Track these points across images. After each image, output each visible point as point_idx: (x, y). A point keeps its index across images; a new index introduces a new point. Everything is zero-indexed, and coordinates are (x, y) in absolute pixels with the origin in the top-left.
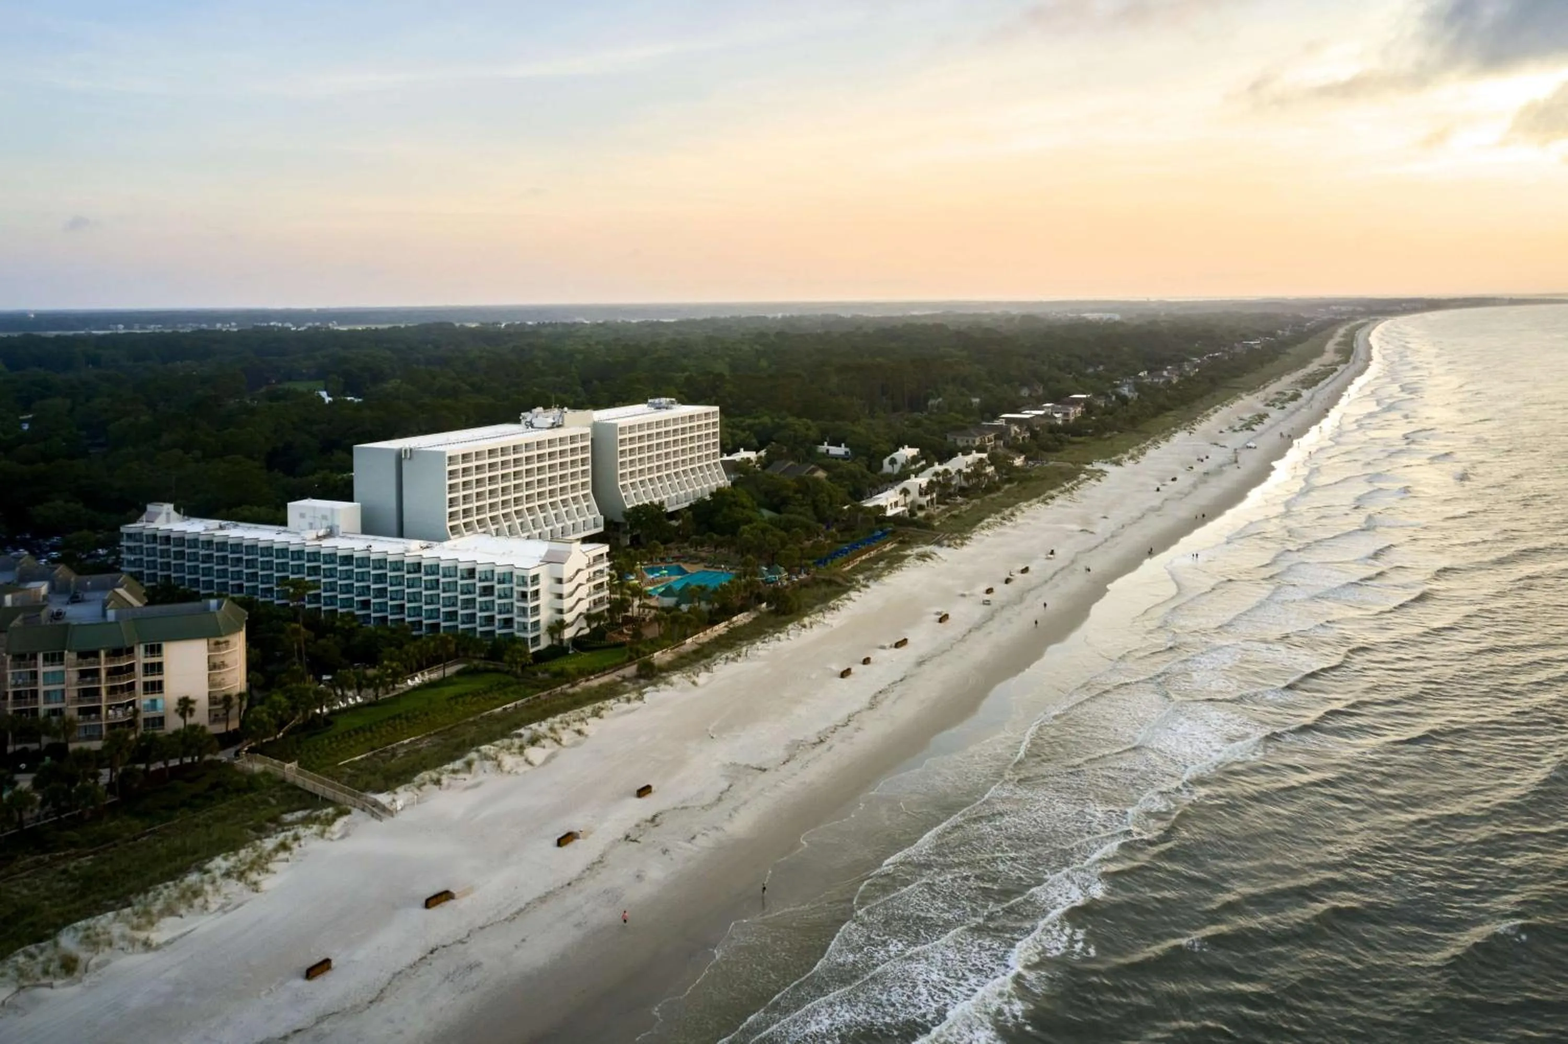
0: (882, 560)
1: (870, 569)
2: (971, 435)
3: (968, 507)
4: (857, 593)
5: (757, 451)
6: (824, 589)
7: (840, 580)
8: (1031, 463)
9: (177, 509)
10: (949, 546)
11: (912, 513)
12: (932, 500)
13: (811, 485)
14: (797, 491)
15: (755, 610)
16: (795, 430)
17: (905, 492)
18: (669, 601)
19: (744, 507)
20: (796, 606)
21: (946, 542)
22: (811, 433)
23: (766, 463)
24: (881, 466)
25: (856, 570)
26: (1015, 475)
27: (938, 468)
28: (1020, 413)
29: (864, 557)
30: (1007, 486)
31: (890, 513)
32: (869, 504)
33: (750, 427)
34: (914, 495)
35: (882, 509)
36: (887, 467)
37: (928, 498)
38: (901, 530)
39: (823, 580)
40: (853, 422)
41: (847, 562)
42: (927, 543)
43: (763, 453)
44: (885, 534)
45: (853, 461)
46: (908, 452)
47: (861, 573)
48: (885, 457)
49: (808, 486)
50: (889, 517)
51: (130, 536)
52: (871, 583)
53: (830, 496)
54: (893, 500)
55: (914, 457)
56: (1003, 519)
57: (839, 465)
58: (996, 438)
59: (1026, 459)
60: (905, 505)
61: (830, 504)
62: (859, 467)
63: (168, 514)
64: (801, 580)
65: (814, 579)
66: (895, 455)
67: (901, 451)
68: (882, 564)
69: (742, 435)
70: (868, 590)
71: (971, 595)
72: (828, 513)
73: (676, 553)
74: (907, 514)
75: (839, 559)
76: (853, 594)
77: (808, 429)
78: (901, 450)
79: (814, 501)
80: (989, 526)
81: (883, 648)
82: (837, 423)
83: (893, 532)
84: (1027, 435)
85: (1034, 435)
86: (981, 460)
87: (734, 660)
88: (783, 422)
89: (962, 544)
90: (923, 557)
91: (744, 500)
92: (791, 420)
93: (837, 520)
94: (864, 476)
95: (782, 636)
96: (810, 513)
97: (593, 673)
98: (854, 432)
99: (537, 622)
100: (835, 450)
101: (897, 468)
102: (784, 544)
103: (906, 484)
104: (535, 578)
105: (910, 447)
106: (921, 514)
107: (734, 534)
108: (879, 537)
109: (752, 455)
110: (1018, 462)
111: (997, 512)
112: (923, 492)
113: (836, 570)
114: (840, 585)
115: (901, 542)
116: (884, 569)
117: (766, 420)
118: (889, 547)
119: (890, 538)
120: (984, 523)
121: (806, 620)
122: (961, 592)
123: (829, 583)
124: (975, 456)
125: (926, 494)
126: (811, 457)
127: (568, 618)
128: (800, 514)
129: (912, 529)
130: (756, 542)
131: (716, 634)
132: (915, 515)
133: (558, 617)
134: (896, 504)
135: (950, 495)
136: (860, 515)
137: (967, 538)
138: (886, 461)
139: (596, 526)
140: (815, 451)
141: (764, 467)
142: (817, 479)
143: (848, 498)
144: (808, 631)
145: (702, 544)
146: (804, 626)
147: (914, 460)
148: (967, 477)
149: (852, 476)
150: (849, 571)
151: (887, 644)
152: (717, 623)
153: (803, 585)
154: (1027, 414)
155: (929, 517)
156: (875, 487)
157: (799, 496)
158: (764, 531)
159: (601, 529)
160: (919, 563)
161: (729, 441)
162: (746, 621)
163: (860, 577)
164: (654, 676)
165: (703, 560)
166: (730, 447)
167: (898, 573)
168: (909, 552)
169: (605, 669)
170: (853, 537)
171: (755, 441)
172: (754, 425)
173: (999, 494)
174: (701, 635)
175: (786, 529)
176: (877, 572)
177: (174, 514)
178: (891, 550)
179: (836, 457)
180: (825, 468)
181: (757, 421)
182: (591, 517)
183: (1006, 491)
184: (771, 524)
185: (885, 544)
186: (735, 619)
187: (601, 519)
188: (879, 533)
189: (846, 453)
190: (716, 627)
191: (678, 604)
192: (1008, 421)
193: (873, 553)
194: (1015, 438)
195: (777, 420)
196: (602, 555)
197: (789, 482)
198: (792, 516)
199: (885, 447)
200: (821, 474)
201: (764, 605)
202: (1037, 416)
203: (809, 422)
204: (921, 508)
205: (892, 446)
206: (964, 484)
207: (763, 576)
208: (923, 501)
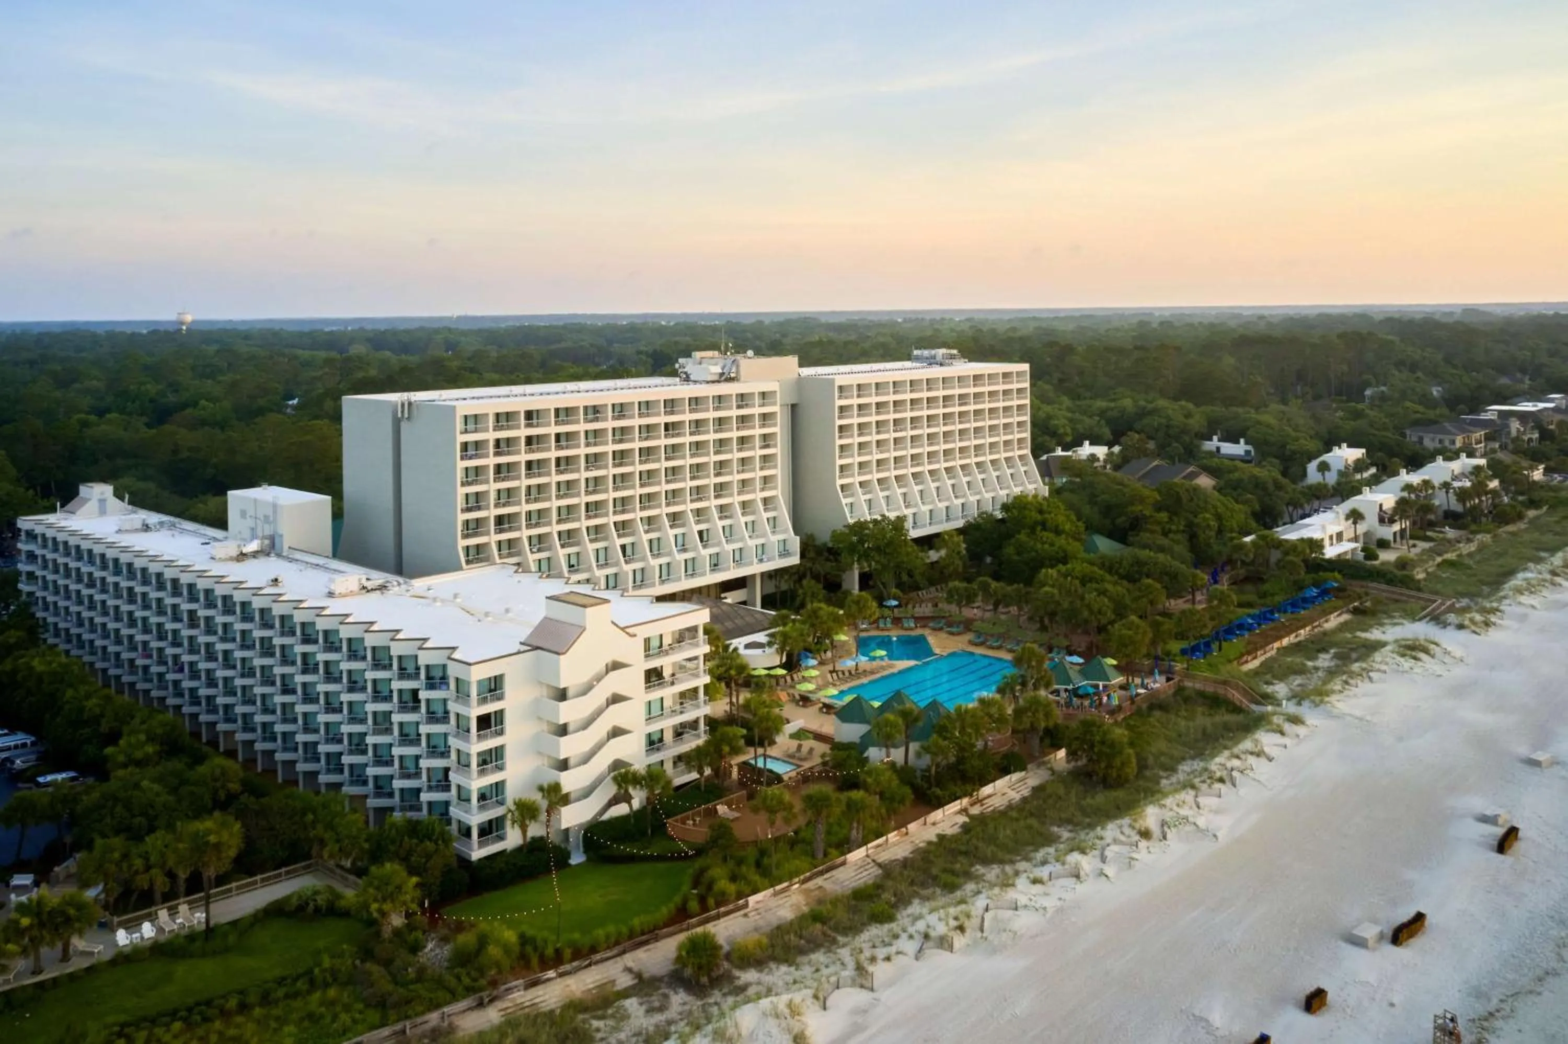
0: (1324, 650)
1: (1301, 671)
2: (1449, 433)
3: (1473, 547)
4: (1276, 738)
5: (1110, 445)
6: (1202, 719)
7: (1236, 696)
8: (1558, 478)
9: (118, 495)
10: (1461, 627)
11: (1370, 554)
12: (1403, 531)
13: (1185, 497)
14: (1159, 508)
15: (1040, 765)
16: (1169, 418)
17: (1355, 516)
18: (851, 732)
19: (1058, 532)
20: (1132, 769)
21: (1452, 618)
22: (1191, 421)
23: (1119, 463)
24: (1304, 474)
25: (1270, 671)
26: (1536, 495)
27: (1406, 477)
28: (1515, 405)
29: (1285, 642)
30: (1532, 513)
31: (1330, 552)
32: (1291, 534)
33: (1102, 413)
34: (1370, 522)
35: (1316, 545)
36: (1313, 474)
37: (1396, 527)
38: (1356, 587)
39: (1201, 694)
40: (1257, 409)
41: (1252, 651)
42: (1413, 617)
43: (1116, 449)
44: (1324, 592)
45: (1259, 464)
46: (1346, 455)
47: (1282, 677)
48: (1310, 460)
49: (1179, 500)
50: (1330, 561)
51: (31, 536)
52: (1305, 711)
53: (1219, 517)
54: (1334, 529)
55: (1358, 461)
56: (1554, 573)
57: (1236, 469)
58: (1488, 438)
59: (1547, 471)
60: (1356, 539)
61: (1220, 532)
62: (1268, 472)
63: (102, 501)
64: (1153, 694)
65: (1180, 690)
66: (1326, 457)
67: (1336, 451)
68: (1324, 661)
69: (1089, 422)
70: (1300, 730)
71: (1555, 762)
72: (1216, 548)
73: (926, 610)
74: (1360, 556)
75: (1237, 643)
76: (1266, 739)
77: (1188, 415)
78: (1336, 449)
79: (1190, 525)
80: (1530, 588)
81: (1359, 942)
82: (1234, 409)
83: (1341, 590)
84: (1536, 436)
85: (1545, 435)
86: (1478, 469)
87: (944, 943)
88: (1150, 406)
89: (1487, 624)
90: (1412, 649)
91: (1061, 519)
92: (1162, 403)
93: (1230, 562)
94: (1279, 487)
95: (1087, 863)
96: (1181, 549)
97: (556, 960)
98: (1259, 423)
99: (499, 787)
100: (1228, 448)
101: (1331, 478)
102: (1120, 612)
103: (1354, 502)
104: (494, 687)
105: (1350, 446)
106: (1387, 556)
107: (1029, 582)
108: (1312, 600)
109: (1101, 451)
110: (1538, 475)
111: (1539, 560)
112: (1385, 519)
113: (1226, 670)
114: (1237, 709)
115: (1356, 611)
116: (1332, 673)
117: (1127, 403)
118: (1333, 621)
119: (1335, 602)
120: (1519, 580)
121: (1151, 816)
122: (1523, 750)
123: (1215, 702)
124: (1464, 463)
125: (1392, 521)
126: (1190, 454)
127: (570, 781)
128: (1161, 549)
129: (1377, 588)
130: (1066, 605)
131: (930, 834)
132: (1376, 557)
133: (551, 776)
134: (1340, 536)
135: (1431, 525)
136: (1275, 556)
137: (1494, 611)
138: (1312, 467)
139: (785, 553)
140: (1198, 447)
141: (1117, 468)
142: (1196, 489)
143: (1254, 524)
144: (1155, 846)
145: (969, 599)
146: (1145, 834)
147: (1359, 466)
148: (1462, 495)
149: (1258, 485)
150: (1256, 673)
151: (1369, 932)
152: (940, 804)
153: (1156, 704)
154: (1527, 407)
155: (1402, 564)
156: (1296, 505)
157: (1164, 516)
158: (1085, 580)
159: (795, 560)
160: (1407, 663)
161: (1069, 430)
162: (1015, 796)
163: (1280, 689)
164: (716, 982)
165: (967, 625)
166: (1069, 439)
167: (1363, 686)
168: (1375, 634)
169: (594, 950)
170: (1263, 595)
171: (1107, 432)
172: (1108, 409)
173: (1522, 525)
174: (892, 836)
175: (1131, 578)
176: (1314, 681)
177: (113, 502)
178: (1343, 627)
179: (1232, 458)
180: (1213, 472)
181: (1112, 405)
182: (775, 539)
183: (1532, 522)
184: (1102, 566)
185: (1326, 613)
186: (987, 790)
187: (795, 543)
188: (1314, 592)
189: (1248, 452)
190: (937, 815)
191: (866, 742)
192: (1503, 415)
193: (1303, 633)
194: (1517, 439)
195: (1142, 403)
196: (693, 630)
197: (1146, 492)
198: (1145, 554)
199: (1312, 445)
200: (1205, 482)
201: (1062, 753)
202: (1546, 409)
203: (1190, 406)
204: (1383, 544)
205: (1320, 445)
206: (1456, 507)
207: (1069, 681)
208: (1387, 532)
